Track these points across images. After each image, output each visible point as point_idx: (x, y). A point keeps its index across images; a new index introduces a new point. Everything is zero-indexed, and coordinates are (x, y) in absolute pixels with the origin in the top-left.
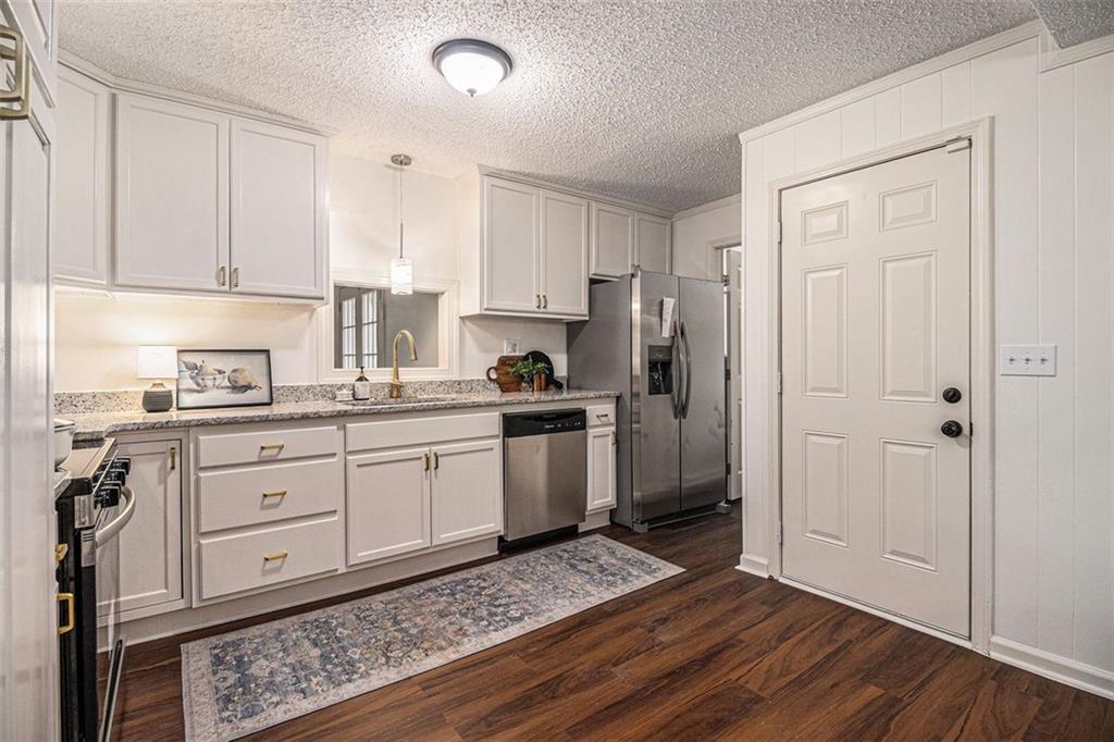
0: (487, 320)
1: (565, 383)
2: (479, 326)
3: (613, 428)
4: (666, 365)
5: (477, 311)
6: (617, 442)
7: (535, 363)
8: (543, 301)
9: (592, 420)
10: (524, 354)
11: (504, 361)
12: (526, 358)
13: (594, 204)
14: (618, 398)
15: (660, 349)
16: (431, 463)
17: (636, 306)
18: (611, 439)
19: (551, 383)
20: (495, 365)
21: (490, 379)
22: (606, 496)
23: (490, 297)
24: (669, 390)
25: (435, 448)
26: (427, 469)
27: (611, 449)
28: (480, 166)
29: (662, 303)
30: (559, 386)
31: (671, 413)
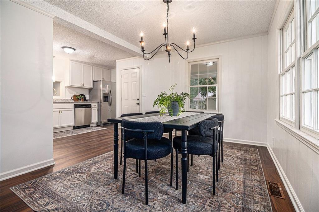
0: (71, 87)
1: (88, 100)
2: (70, 89)
3: (97, 108)
4: (107, 97)
5: (69, 86)
6: (98, 111)
7: (81, 96)
8: (83, 85)
9: (92, 106)
10: (79, 94)
11: (75, 96)
12: (80, 95)
13: (94, 67)
14: (98, 103)
15: (106, 94)
16: (60, 112)
17: (101, 86)
18: (97, 110)
19: (85, 100)
20: (73, 96)
21: (72, 99)
22: (96, 120)
23: (72, 83)
24: (108, 101)
25: (61, 110)
26: (59, 113)
27: (97, 112)
28: (70, 59)
29: (106, 86)
30: (87, 101)
31: (108, 105)
